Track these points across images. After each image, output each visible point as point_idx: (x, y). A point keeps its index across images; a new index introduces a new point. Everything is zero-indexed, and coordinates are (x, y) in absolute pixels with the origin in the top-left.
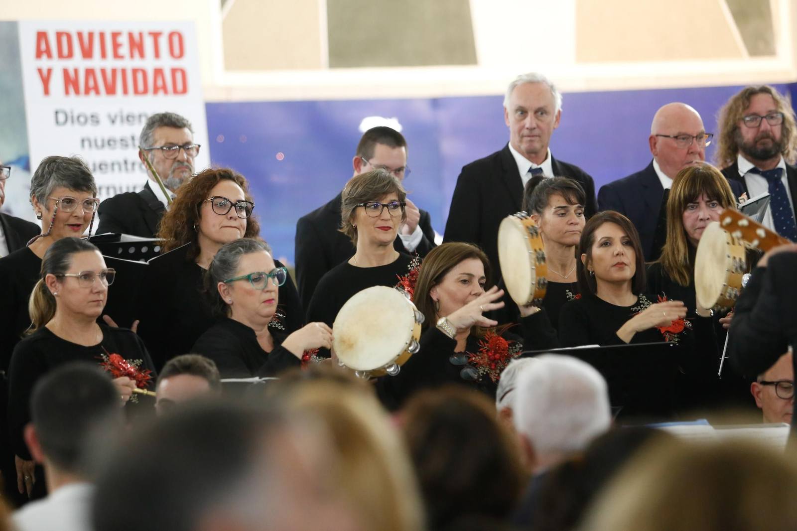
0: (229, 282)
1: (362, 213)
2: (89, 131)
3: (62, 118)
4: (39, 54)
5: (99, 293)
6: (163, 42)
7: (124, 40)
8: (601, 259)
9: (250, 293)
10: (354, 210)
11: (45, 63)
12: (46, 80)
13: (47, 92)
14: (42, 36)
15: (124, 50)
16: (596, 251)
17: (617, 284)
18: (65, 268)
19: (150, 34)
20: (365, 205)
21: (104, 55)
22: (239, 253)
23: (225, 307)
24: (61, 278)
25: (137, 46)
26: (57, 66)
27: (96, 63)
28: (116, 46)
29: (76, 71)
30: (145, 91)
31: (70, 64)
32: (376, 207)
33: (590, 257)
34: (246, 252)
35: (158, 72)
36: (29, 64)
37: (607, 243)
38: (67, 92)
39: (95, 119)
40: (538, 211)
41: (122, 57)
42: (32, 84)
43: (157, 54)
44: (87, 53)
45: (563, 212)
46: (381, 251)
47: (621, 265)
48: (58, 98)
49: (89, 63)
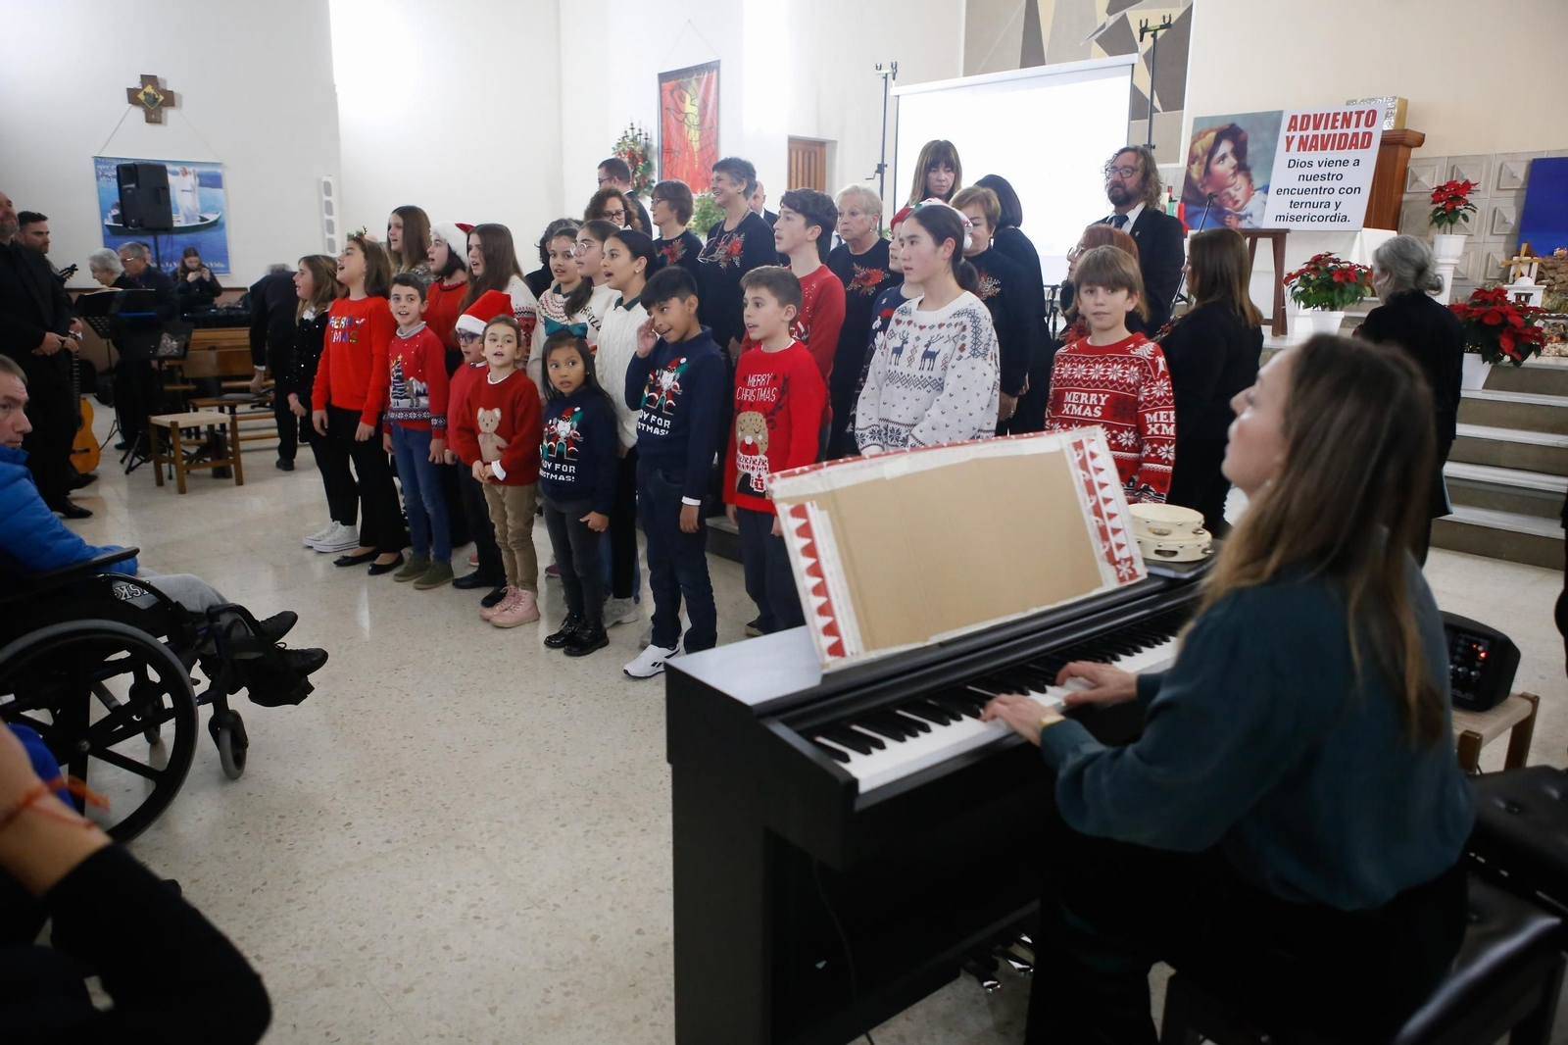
2: (1306, 171)
3: (1293, 164)
4: (1289, 130)
6: (1363, 116)
7: (1340, 118)
11: (1291, 133)
12: (1289, 142)
13: (1288, 150)
14: (1294, 118)
15: (1338, 124)
19: (1356, 113)
21: (1326, 128)
25: (1347, 120)
26: (1298, 134)
27: (1321, 132)
28: (1335, 120)
29: (1308, 137)
30: (1344, 148)
31: (1304, 133)
35: (1356, 135)
36: (1283, 133)
38: (1299, 150)
39: (1311, 164)
41: (1337, 128)
42: (1282, 143)
43: (1357, 126)
44: (1316, 127)
48: (1295, 153)
49: (1316, 132)
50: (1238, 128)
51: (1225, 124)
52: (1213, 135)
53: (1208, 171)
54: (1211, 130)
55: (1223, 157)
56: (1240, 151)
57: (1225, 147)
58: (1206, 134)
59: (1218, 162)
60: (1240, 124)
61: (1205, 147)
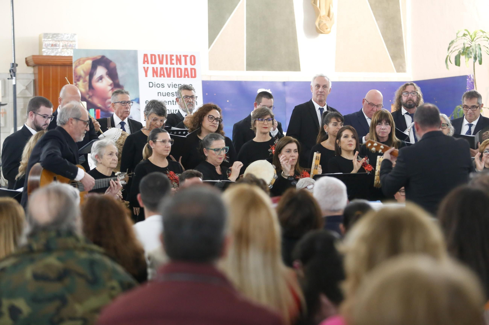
1: (257, 122)
2: (161, 90)
3: (151, 85)
4: (144, 63)
5: (168, 147)
6: (188, 59)
7: (174, 58)
8: (344, 142)
10: (255, 121)
11: (146, 65)
12: (146, 72)
13: (146, 76)
14: (145, 56)
15: (174, 62)
16: (342, 139)
17: (348, 151)
18: (156, 138)
19: (184, 56)
20: (259, 120)
21: (167, 63)
24: (155, 142)
25: (179, 60)
26: (150, 66)
27: (164, 66)
28: (171, 60)
29: (157, 68)
30: (181, 77)
31: (155, 66)
32: (262, 120)
33: (340, 141)
35: (186, 69)
36: (141, 65)
37: (346, 137)
38: (153, 76)
39: (163, 86)
41: (173, 64)
42: (141, 72)
43: (186, 64)
44: (161, 63)
46: (264, 136)
47: (351, 145)
48: (151, 78)
49: (161, 66)
50: (107, 59)
51: (98, 55)
52: (89, 63)
53: (91, 87)
54: (88, 59)
55: (101, 78)
56: (112, 74)
57: (101, 71)
58: (84, 61)
59: (98, 81)
60: (108, 56)
61: (85, 70)
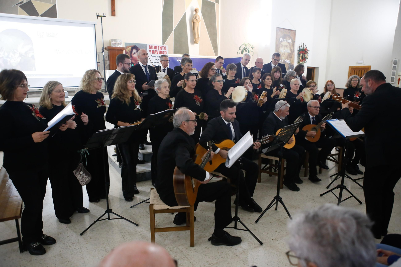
0: (214, 82)
1: (230, 71)
2: (155, 58)
3: (152, 56)
4: (149, 49)
5: (194, 84)
6: (164, 48)
7: (159, 47)
8: (267, 82)
9: (218, 84)
11: (150, 49)
13: (150, 53)
14: (150, 46)
15: (159, 48)
16: (266, 80)
18: (189, 79)
20: (230, 70)
21: (157, 49)
22: (216, 76)
23: (213, 86)
25: (161, 48)
26: (151, 50)
27: (156, 50)
28: (158, 48)
29: (154, 50)
31: (153, 50)
32: (232, 70)
33: (265, 81)
34: (218, 76)
35: (163, 51)
36: (148, 49)
37: (268, 79)
40: (254, 73)
43: (163, 49)
44: (155, 49)
45: (258, 73)
46: (232, 77)
47: (270, 83)
48: (151, 54)
49: (155, 50)
50: (137, 47)
51: (133, 45)
52: (131, 48)
54: (130, 46)
55: (135, 53)
57: (134, 51)
58: (129, 47)
59: (134, 54)
60: (137, 46)
61: (129, 50)
